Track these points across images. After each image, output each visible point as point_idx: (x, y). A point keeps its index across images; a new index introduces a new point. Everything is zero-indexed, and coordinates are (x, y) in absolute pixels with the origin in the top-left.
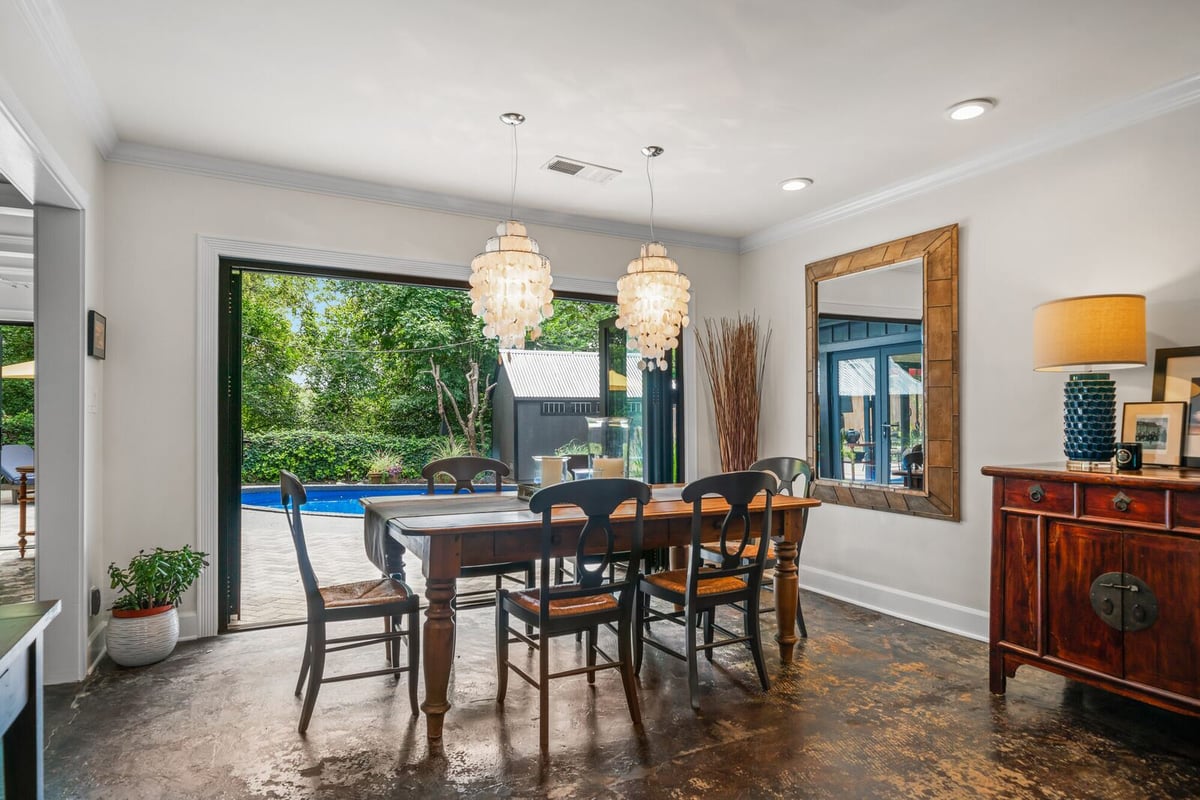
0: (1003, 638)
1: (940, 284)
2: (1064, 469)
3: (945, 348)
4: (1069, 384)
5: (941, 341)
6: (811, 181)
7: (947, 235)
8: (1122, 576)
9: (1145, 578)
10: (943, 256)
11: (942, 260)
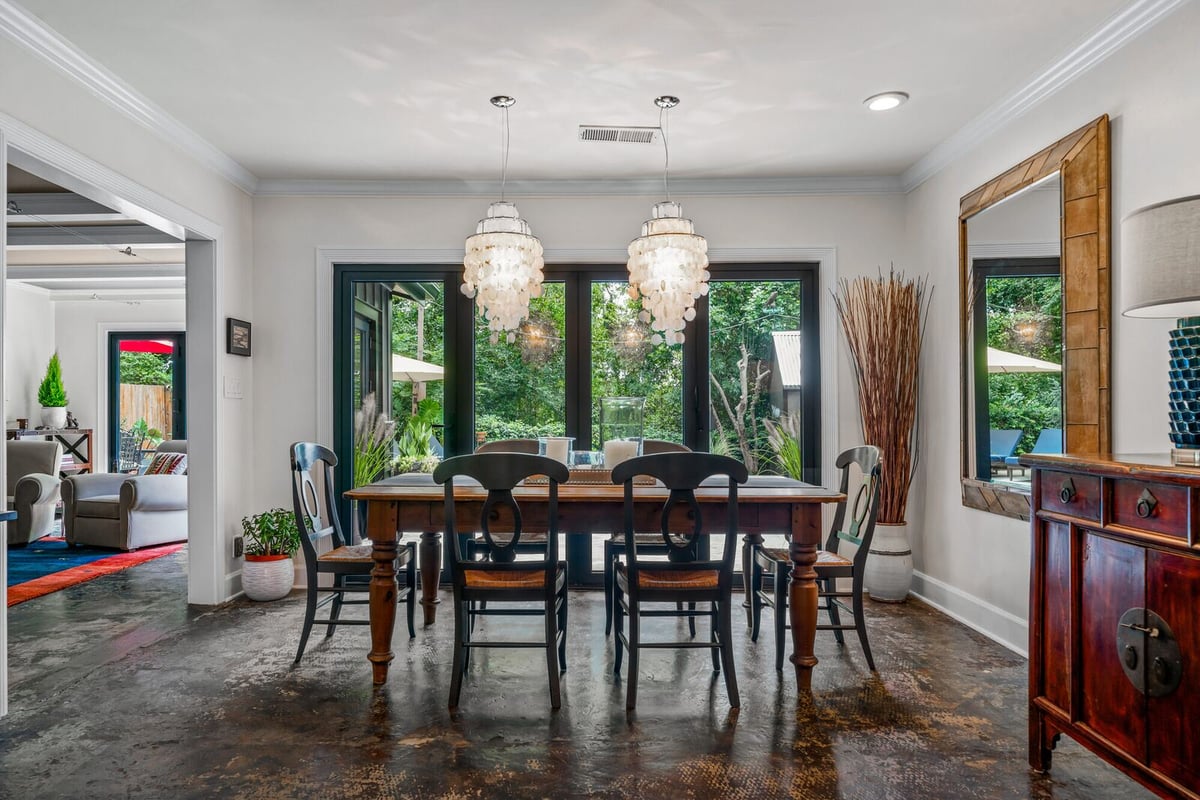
0: (1042, 693)
1: (1082, 204)
2: (1168, 463)
3: (1090, 294)
4: (1174, 334)
5: (1084, 283)
6: (907, 96)
7: (1093, 133)
8: (1146, 613)
9: (1168, 620)
10: (1086, 163)
11: (1084, 172)
